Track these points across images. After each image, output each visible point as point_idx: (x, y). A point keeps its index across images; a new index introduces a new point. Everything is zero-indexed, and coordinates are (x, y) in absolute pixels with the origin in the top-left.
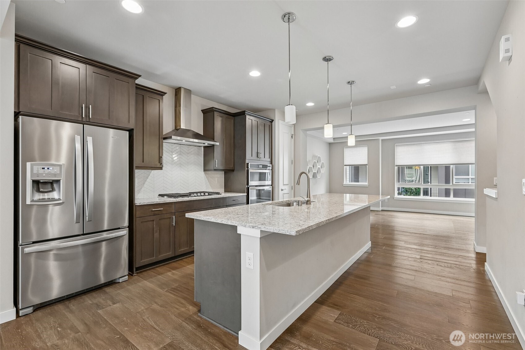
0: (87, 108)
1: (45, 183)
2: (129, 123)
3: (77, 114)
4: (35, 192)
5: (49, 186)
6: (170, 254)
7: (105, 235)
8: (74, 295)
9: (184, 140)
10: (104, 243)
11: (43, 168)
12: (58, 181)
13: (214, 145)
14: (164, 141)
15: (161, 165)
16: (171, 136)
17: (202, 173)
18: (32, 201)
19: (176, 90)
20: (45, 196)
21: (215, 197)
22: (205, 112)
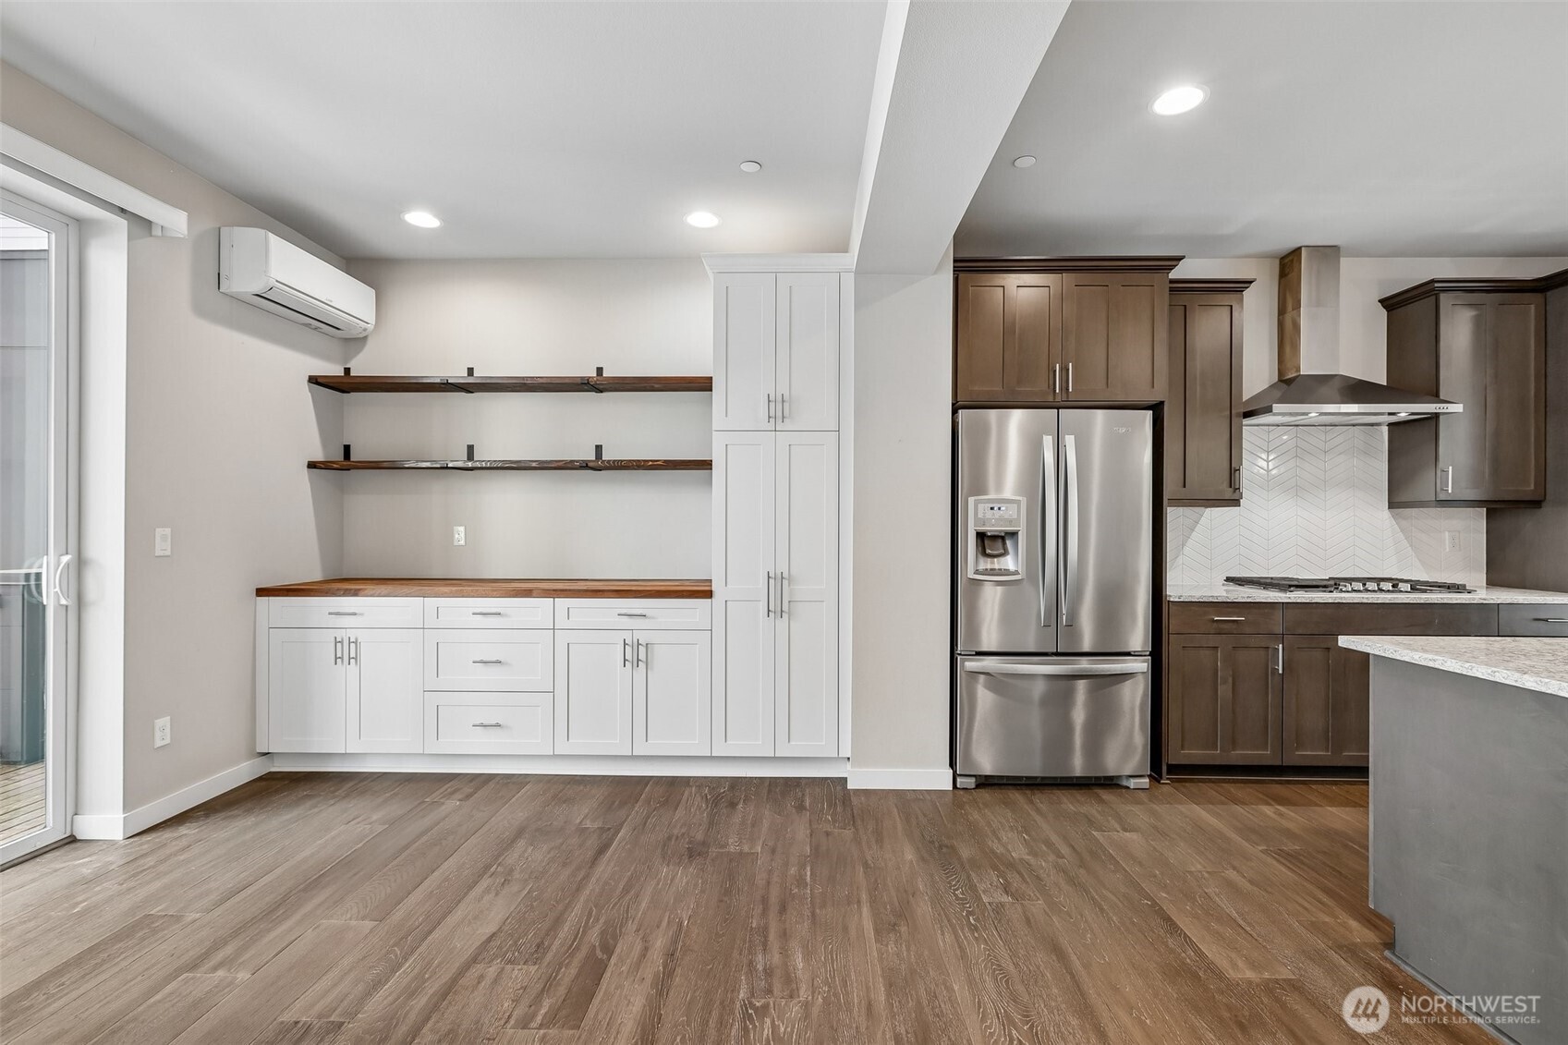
0: (1065, 370)
1: (994, 538)
2: (1153, 387)
3: (1044, 387)
4: (980, 556)
5: (1000, 542)
6: (1265, 755)
7: (1084, 664)
8: (1038, 781)
9: (1314, 411)
10: (1081, 685)
11: (992, 509)
12: (1014, 534)
13: (1436, 413)
14: (1246, 421)
15: (1234, 492)
16: (1271, 406)
17: (1384, 514)
18: (977, 572)
19: (1282, 259)
20: (993, 563)
21: (1446, 601)
22: (1391, 304)
